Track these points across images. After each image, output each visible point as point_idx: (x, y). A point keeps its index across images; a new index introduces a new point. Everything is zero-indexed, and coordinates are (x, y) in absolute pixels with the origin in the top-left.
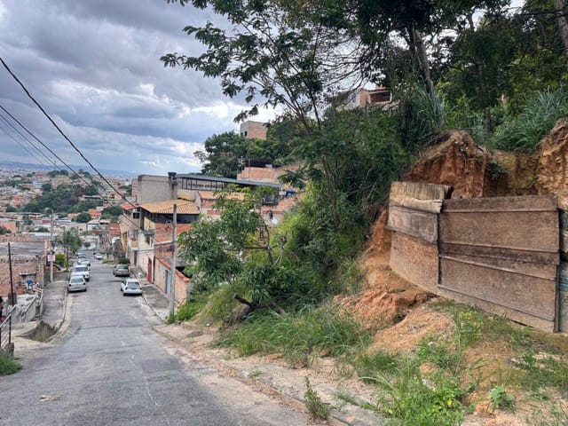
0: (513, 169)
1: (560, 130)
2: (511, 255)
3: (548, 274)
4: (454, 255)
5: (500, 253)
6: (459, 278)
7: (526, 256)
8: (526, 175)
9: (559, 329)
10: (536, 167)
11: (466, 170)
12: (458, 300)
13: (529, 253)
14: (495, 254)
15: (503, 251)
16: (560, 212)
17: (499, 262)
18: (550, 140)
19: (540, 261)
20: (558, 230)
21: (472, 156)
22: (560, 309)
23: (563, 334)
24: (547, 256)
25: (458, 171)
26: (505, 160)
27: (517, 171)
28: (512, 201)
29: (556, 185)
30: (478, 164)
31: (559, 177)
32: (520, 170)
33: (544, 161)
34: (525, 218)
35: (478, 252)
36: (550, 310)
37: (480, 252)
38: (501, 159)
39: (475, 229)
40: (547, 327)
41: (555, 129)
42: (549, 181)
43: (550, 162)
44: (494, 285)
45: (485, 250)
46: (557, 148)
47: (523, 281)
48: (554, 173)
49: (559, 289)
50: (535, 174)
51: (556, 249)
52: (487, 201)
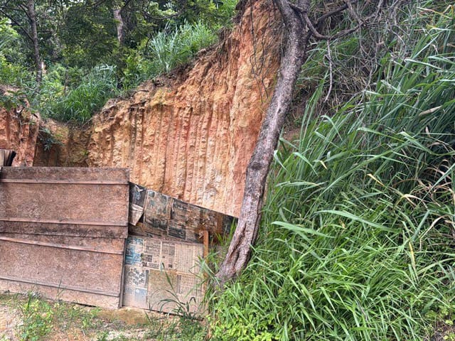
0: (66, 141)
1: (111, 109)
2: (80, 231)
3: (115, 248)
4: (12, 234)
5: (69, 230)
6: (16, 263)
7: (95, 231)
8: (78, 150)
9: (122, 305)
10: (87, 142)
11: (21, 136)
12: (13, 290)
13: (98, 228)
14: (62, 231)
15: (72, 228)
16: (131, 185)
17: (67, 240)
18: (102, 117)
19: (110, 236)
20: (128, 204)
21: (27, 120)
22: (125, 283)
23: (127, 308)
24: (116, 230)
25: (12, 136)
26: (59, 131)
27: (69, 144)
28: (85, 172)
29: (105, 162)
30: (32, 131)
31: (108, 155)
32: (72, 143)
33: (95, 137)
34: (97, 190)
35: (42, 230)
36: (115, 285)
37: (46, 230)
38: (54, 129)
39: (40, 203)
40: (111, 304)
41: (106, 107)
42: (99, 158)
43: (101, 138)
44: (59, 267)
45: (51, 228)
46: (107, 126)
47: (92, 258)
48: (104, 150)
49: (125, 263)
50: (87, 149)
51: (125, 223)
52: (58, 171)
